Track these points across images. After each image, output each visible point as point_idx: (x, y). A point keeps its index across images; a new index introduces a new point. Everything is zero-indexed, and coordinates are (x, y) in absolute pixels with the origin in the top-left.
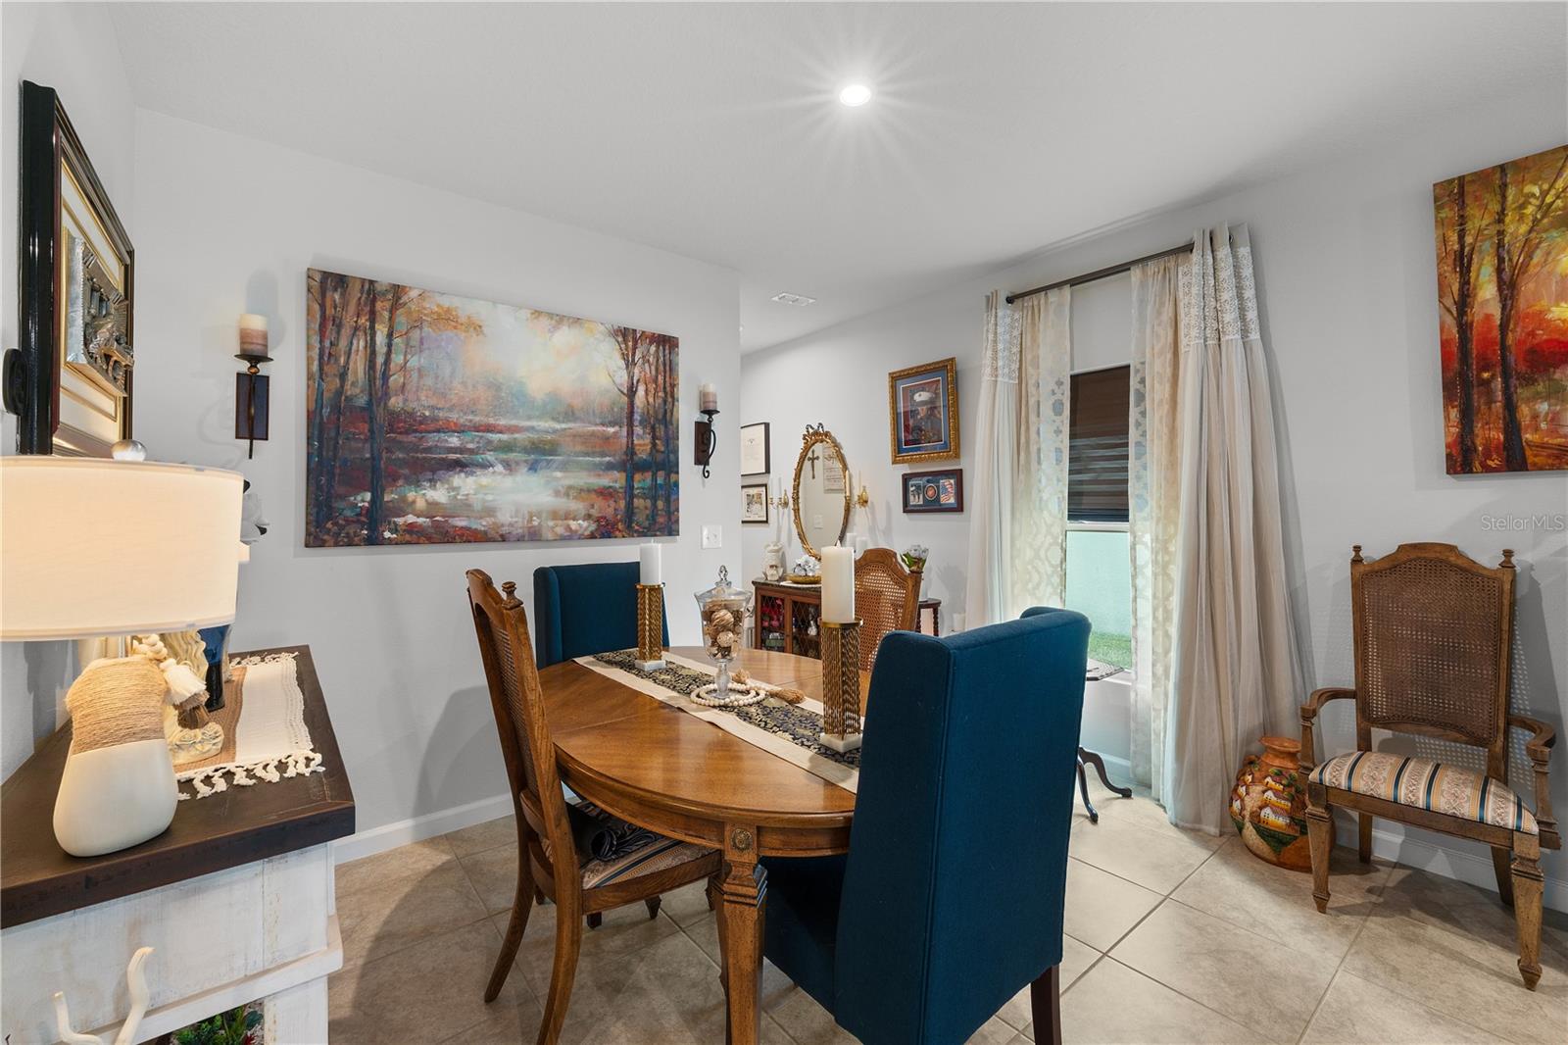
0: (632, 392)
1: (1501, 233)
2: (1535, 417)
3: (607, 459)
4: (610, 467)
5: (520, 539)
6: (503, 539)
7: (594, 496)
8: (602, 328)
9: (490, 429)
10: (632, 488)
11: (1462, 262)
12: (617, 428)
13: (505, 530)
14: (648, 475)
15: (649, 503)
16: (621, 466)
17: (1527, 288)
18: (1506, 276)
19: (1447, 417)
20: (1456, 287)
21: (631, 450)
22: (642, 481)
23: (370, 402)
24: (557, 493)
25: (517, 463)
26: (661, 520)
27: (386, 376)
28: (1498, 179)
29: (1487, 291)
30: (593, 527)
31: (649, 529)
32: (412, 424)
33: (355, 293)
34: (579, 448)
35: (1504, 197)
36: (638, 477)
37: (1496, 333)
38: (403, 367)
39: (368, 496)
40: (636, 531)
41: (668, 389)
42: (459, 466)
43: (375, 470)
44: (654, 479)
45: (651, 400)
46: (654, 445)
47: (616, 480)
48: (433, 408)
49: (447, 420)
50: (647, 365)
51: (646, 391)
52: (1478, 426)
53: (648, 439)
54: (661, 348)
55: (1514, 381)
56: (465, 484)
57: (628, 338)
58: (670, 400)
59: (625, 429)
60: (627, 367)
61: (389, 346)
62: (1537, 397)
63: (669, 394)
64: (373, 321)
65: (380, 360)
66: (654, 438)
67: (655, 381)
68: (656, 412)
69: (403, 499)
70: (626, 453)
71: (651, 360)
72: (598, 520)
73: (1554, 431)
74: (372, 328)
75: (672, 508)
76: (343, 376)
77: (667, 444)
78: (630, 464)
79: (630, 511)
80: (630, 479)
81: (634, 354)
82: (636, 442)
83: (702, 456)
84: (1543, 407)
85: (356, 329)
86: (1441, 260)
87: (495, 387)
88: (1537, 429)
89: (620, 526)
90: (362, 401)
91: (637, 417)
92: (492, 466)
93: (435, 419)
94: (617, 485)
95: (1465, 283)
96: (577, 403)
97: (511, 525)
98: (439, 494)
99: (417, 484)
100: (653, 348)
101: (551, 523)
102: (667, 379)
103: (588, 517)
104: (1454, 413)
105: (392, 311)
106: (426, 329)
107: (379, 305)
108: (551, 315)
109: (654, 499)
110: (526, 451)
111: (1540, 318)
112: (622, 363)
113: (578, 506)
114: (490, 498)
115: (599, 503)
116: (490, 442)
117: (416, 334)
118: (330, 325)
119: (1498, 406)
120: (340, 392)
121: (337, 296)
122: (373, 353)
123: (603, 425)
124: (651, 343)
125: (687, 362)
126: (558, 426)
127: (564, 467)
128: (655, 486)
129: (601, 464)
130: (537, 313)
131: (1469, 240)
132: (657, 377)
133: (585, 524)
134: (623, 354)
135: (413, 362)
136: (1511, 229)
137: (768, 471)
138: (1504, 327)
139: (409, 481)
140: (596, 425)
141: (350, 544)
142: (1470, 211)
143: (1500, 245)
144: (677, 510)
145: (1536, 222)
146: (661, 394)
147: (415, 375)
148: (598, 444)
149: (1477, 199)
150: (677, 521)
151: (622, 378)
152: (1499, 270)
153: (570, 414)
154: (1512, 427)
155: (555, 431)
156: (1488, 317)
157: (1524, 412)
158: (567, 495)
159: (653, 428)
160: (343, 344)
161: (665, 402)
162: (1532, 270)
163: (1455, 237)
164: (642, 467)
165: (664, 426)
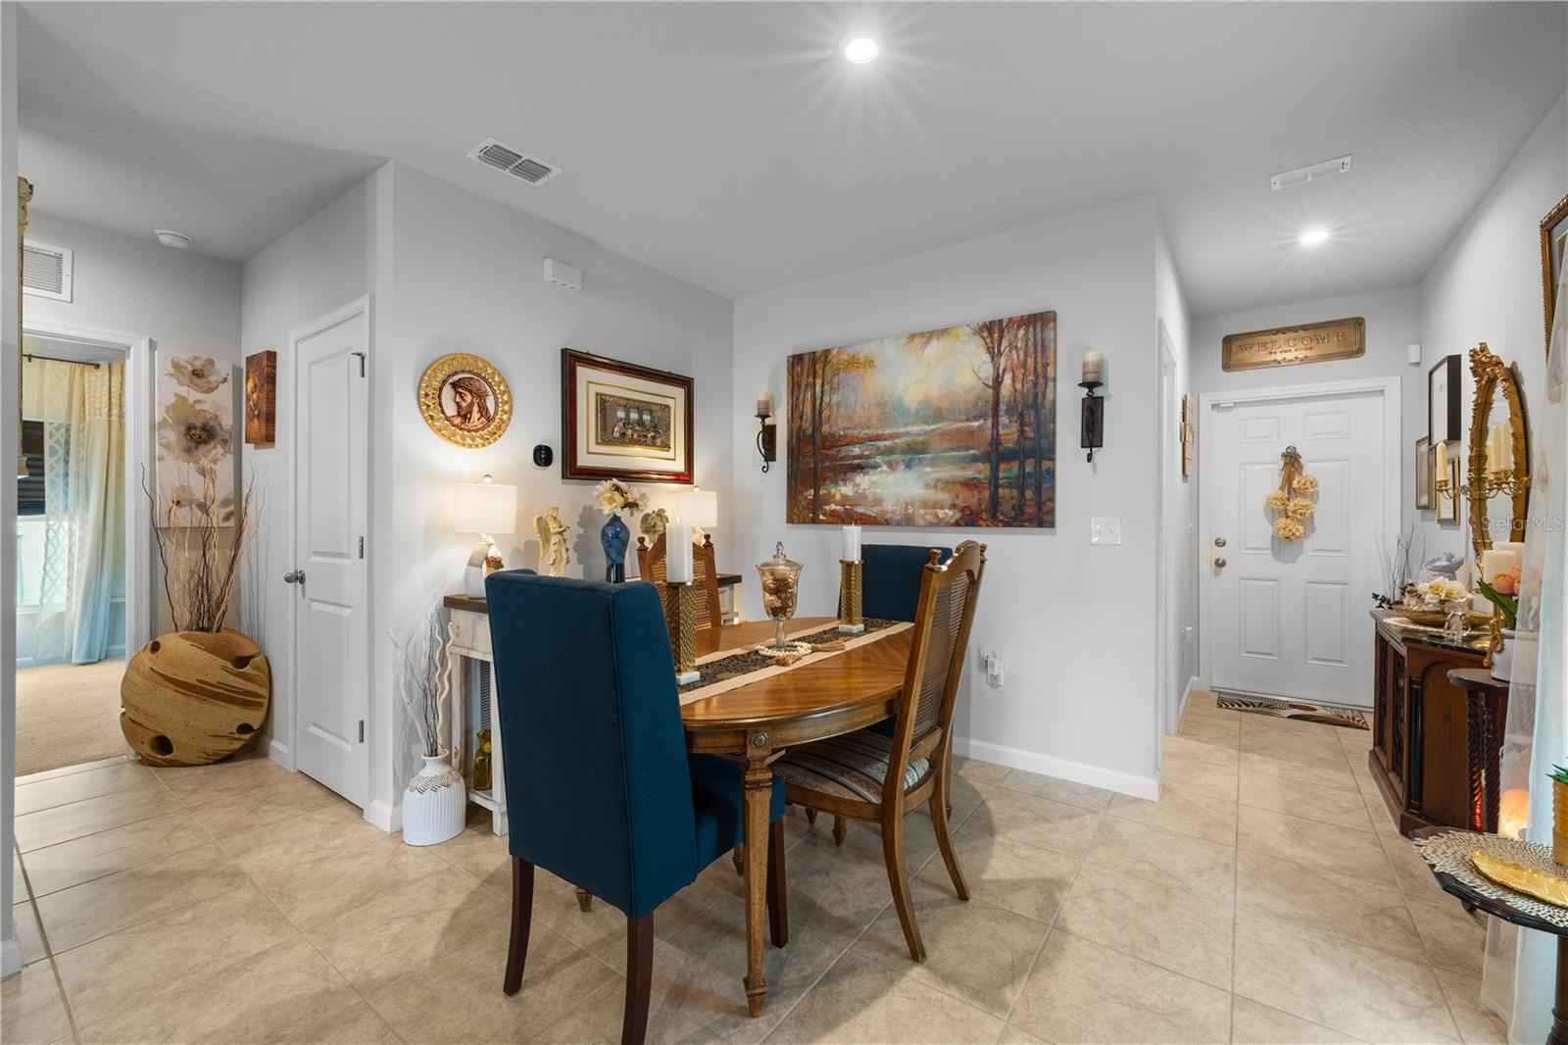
0: (997, 382)
3: (972, 452)
4: (974, 459)
5: (899, 524)
6: (887, 523)
7: (958, 487)
8: (967, 329)
9: (878, 438)
10: (996, 478)
12: (982, 421)
13: (888, 516)
14: (1015, 467)
15: (1015, 492)
16: (986, 458)
21: (996, 441)
22: (1008, 471)
23: (813, 431)
24: (927, 486)
25: (897, 463)
26: (1029, 510)
27: (821, 412)
30: (958, 516)
31: (1015, 520)
32: (834, 442)
33: (807, 362)
34: (945, 445)
36: (1003, 466)
38: (829, 404)
39: (812, 491)
40: (1002, 521)
41: (1040, 370)
42: (859, 468)
43: (816, 474)
44: (1022, 466)
45: (1019, 386)
46: (1022, 432)
47: (982, 471)
48: (845, 429)
49: (853, 436)
50: (1014, 352)
51: (1014, 380)
53: (1015, 427)
54: (1031, 328)
56: (863, 481)
57: (992, 331)
58: (1042, 381)
59: (989, 422)
60: (993, 359)
61: (822, 392)
63: (1041, 375)
64: (814, 378)
65: (818, 402)
66: (1022, 425)
67: (1024, 365)
68: (1024, 398)
69: (829, 493)
70: (991, 445)
71: (1019, 345)
72: (962, 510)
74: (814, 382)
75: (1044, 497)
76: (801, 417)
77: (1038, 428)
78: (995, 454)
79: (995, 502)
80: (995, 470)
81: (1000, 345)
82: (1001, 432)
83: (1092, 433)
85: (807, 386)
87: (882, 405)
89: (984, 516)
90: (809, 432)
91: (1002, 407)
92: (880, 466)
93: (846, 436)
94: (982, 476)
96: (945, 404)
97: (892, 512)
98: (847, 490)
99: (836, 483)
100: (1022, 332)
101: (922, 512)
102: (1039, 359)
103: (954, 506)
105: (825, 365)
106: (841, 374)
107: (817, 366)
108: (922, 335)
109: (1022, 491)
110: (904, 453)
112: (987, 357)
113: (944, 497)
114: (878, 491)
115: (964, 493)
116: (879, 448)
117: (835, 380)
118: (796, 388)
120: (801, 426)
121: (799, 368)
122: (815, 399)
123: (968, 421)
124: (1019, 328)
126: (928, 428)
127: (933, 463)
128: (1023, 475)
129: (966, 457)
130: (912, 337)
132: (1026, 361)
133: (951, 513)
134: (988, 348)
135: (835, 399)
139: (832, 482)
140: (962, 421)
141: (804, 523)
144: (1052, 499)
146: (1031, 378)
147: (835, 408)
148: (962, 439)
150: (1052, 511)
151: (987, 371)
153: (938, 415)
155: (926, 433)
158: (935, 487)
159: (1021, 415)
160: (801, 397)
161: (1035, 385)
164: (1007, 456)
165: (1035, 410)
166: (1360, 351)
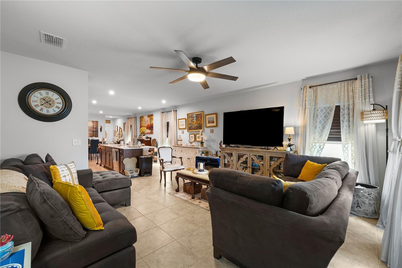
0: (93, 126)
4: (91, 132)
7: (90, 134)
8: (91, 121)
14: (95, 133)
16: (92, 132)
21: (93, 130)
50: (95, 124)
51: (95, 126)
57: (93, 122)
63: (97, 126)
75: (98, 135)
77: (97, 130)
78: (93, 131)
79: (93, 135)
83: (101, 131)
91: (94, 128)
96: (88, 127)
100: (96, 122)
109: (96, 134)
123: (91, 128)
125: (99, 123)
137: (117, 131)
148: (90, 130)
151: (93, 125)
164: (95, 132)
165: (97, 128)
166: (110, 123)
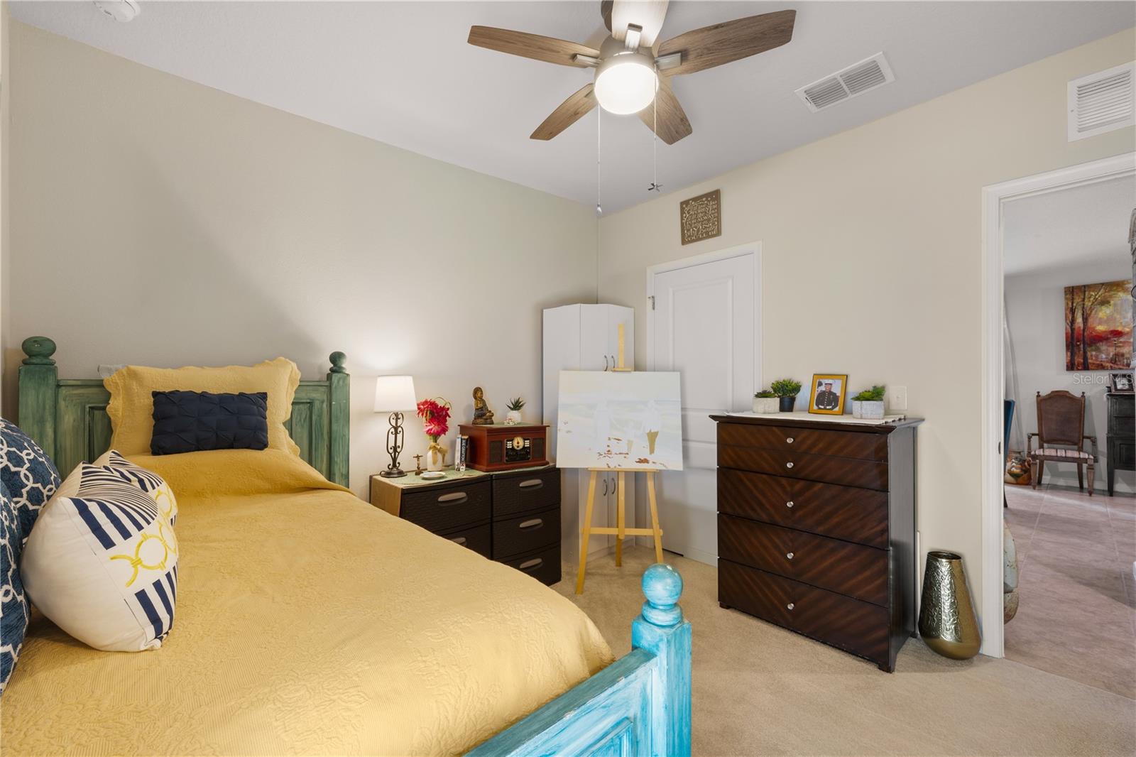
1: (1084, 304)
2: (1092, 356)
11: (1073, 311)
17: (1090, 320)
18: (1085, 316)
19: (1067, 354)
20: (1070, 318)
28: (1084, 289)
29: (1079, 320)
35: (1085, 295)
37: (1082, 332)
52: (1076, 358)
55: (1086, 346)
62: (1092, 350)
73: (1096, 360)
84: (1094, 353)
86: (1066, 309)
88: (1092, 359)
95: (1073, 317)
104: (1069, 354)
111: (1094, 329)
119: (1082, 352)
131: (1075, 305)
136: (1086, 303)
138: (1084, 330)
142: (1075, 297)
143: (1083, 308)
145: (1093, 303)
149: (1077, 293)
152: (1083, 315)
154: (1085, 358)
156: (1079, 327)
157: (1089, 354)
162: (1092, 315)
163: (1070, 304)
